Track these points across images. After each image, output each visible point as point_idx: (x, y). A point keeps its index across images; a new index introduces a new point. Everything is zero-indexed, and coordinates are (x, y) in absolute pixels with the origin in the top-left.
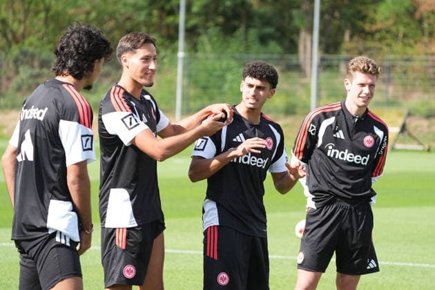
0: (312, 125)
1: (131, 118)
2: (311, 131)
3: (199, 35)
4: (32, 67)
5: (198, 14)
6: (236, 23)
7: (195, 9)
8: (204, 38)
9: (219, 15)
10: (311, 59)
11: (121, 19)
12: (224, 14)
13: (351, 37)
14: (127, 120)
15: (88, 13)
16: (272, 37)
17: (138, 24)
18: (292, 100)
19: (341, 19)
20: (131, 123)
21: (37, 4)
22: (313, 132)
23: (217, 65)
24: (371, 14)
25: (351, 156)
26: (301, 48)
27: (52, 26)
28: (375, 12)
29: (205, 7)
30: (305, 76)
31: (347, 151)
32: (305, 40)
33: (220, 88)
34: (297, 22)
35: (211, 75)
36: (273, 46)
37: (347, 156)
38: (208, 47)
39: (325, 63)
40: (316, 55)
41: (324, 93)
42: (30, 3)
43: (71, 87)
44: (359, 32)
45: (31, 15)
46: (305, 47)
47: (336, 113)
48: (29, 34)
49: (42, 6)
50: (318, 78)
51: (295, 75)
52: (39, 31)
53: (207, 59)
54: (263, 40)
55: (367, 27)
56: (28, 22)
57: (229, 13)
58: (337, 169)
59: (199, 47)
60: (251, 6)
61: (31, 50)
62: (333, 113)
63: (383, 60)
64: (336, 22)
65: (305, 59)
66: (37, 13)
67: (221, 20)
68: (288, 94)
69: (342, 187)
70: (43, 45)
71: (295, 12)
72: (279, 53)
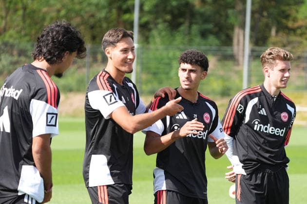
0: (240, 105)
1: (111, 96)
2: (239, 110)
3: (150, 30)
4: (12, 55)
5: (150, 12)
6: (181, 20)
7: (146, 8)
8: (155, 32)
9: (167, 13)
10: (244, 50)
11: (86, 16)
12: (171, 12)
13: (277, 32)
14: (108, 98)
15: (59, 11)
16: (211, 32)
17: (100, 21)
18: (228, 84)
19: (268, 17)
20: (111, 100)
21: (16, 4)
22: (241, 111)
23: (165, 54)
24: (294, 14)
25: (273, 129)
26: (235, 41)
27: (28, 21)
28: (297, 11)
29: (156, 6)
30: (238, 65)
31: (269, 125)
32: (238, 35)
33: (167, 73)
34: (232, 20)
35: (160, 63)
36: (212, 39)
37: (270, 129)
38: (158, 40)
39: (255, 54)
40: (248, 46)
41: (254, 79)
42: (10, 2)
43: (43, 72)
44: (283, 28)
45: (11, 12)
46: (238, 41)
47: (258, 95)
48: (10, 28)
49: (20, 5)
50: (249, 66)
51: (230, 63)
52: (18, 26)
53: (157, 50)
54: (204, 34)
55: (290, 24)
56: (8, 18)
57: (176, 12)
58: (262, 140)
59: (151, 40)
60: (193, 6)
61: (11, 41)
62: (255, 95)
63: (303, 52)
64: (264, 20)
65: (238, 51)
66: (16, 11)
67: (168, 17)
68: (224, 79)
69: (267, 155)
70: (21, 38)
71: (230, 11)
72: (217, 45)
